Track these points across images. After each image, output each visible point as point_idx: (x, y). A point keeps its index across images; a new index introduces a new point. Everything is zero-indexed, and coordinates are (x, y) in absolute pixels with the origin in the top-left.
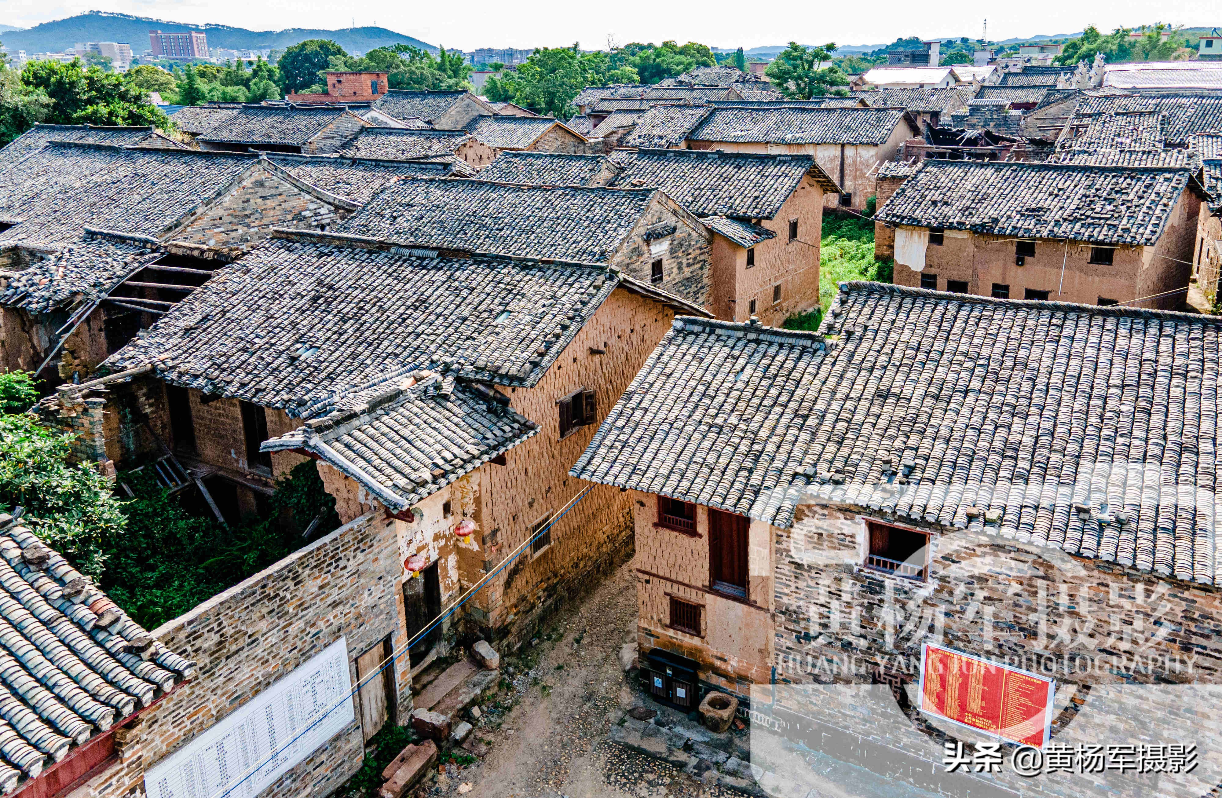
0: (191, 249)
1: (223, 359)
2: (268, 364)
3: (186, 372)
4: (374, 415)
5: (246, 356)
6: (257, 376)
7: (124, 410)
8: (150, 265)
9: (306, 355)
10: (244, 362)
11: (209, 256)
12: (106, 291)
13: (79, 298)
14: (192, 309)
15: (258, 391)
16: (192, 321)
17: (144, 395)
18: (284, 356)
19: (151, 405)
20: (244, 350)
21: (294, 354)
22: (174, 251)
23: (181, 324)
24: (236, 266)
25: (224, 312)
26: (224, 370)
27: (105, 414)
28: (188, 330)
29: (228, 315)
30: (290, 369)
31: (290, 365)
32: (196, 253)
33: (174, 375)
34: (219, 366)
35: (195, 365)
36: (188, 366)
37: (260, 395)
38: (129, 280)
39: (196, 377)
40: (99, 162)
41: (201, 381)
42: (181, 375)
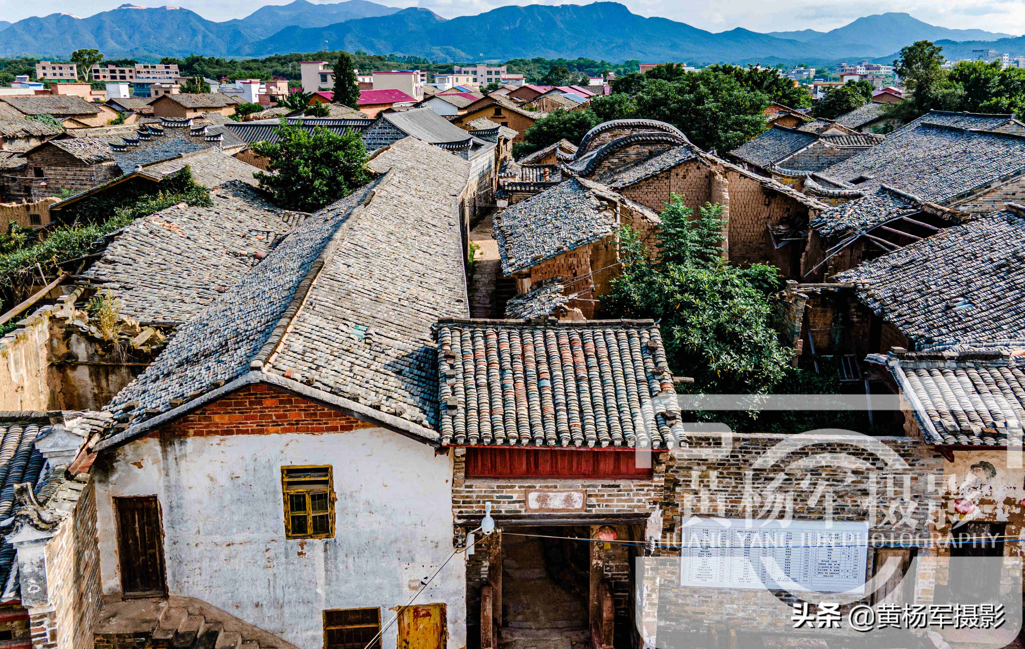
0: (937, 210)
1: (901, 293)
2: (929, 306)
3: (872, 296)
4: (962, 365)
5: (918, 295)
6: (915, 312)
7: (838, 313)
8: (905, 217)
9: (961, 307)
10: (913, 300)
11: (946, 217)
12: (866, 230)
13: (850, 231)
14: (907, 253)
15: (907, 323)
16: (900, 262)
17: (855, 307)
18: (944, 304)
19: (858, 317)
20: (919, 291)
21: (950, 304)
22: (926, 209)
23: (893, 262)
24: (959, 228)
25: (926, 260)
26: (896, 301)
27: (806, 307)
28: (894, 267)
29: (928, 263)
30: (940, 314)
31: (943, 311)
32: (939, 213)
33: (863, 296)
34: (895, 297)
35: (882, 293)
36: (877, 292)
37: (906, 326)
38: (885, 225)
39: (876, 301)
40: (945, 140)
41: (877, 305)
42: (868, 296)
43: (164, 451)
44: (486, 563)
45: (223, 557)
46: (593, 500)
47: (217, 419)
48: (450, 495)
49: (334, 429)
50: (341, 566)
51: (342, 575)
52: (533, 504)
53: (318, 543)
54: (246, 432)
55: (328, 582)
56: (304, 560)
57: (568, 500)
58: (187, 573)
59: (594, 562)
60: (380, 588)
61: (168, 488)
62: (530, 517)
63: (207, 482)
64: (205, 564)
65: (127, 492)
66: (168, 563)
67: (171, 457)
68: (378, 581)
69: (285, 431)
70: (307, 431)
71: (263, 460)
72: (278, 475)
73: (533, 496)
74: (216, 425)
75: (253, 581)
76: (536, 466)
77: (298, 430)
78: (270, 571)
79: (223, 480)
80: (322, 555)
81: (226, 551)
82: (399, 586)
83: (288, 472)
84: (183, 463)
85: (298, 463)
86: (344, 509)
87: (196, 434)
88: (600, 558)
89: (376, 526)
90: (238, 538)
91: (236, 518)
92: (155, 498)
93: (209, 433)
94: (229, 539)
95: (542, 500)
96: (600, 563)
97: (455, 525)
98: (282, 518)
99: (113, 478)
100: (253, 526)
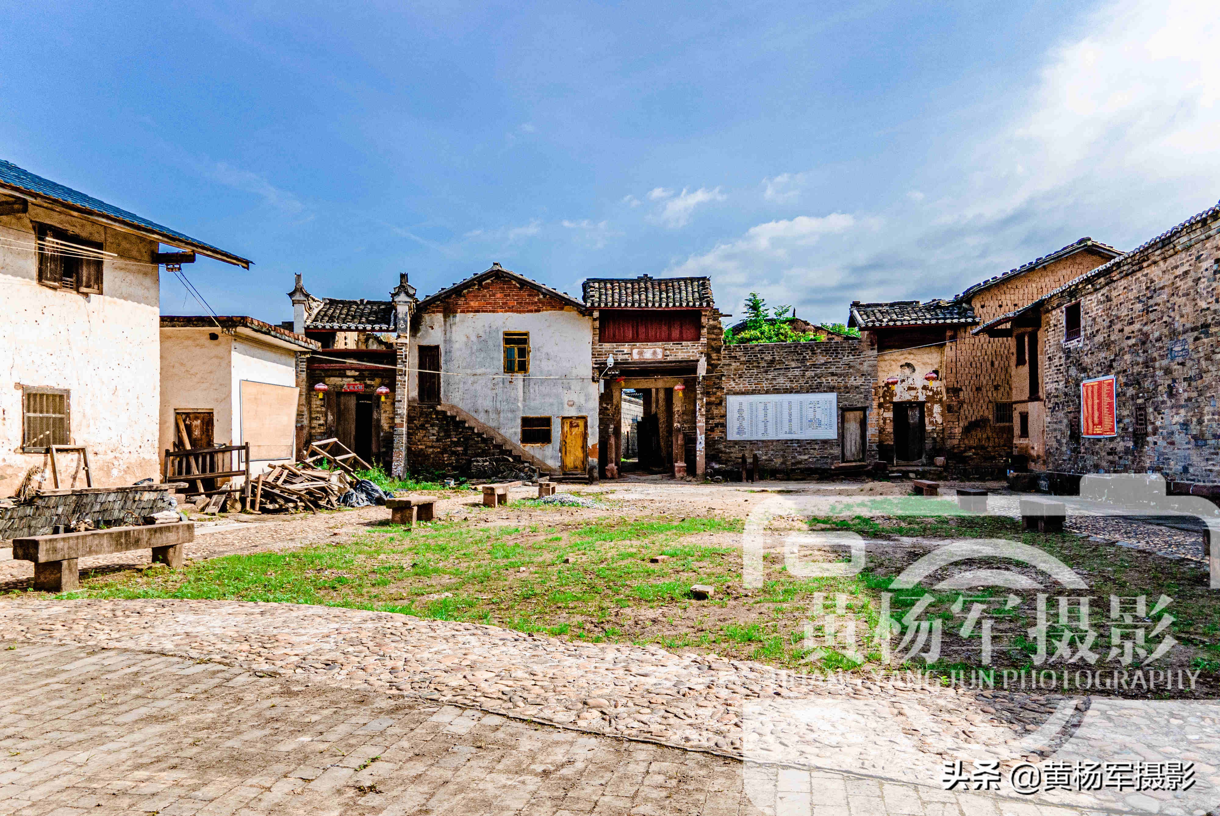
43: (445, 321)
44: (612, 426)
45: (470, 382)
46: (668, 352)
47: (472, 304)
48: (591, 351)
49: (531, 311)
50: (532, 391)
51: (532, 396)
52: (636, 356)
53: (520, 376)
54: (486, 311)
55: (524, 400)
56: (512, 385)
57: (655, 353)
58: (451, 390)
59: (675, 425)
60: (552, 404)
61: (445, 341)
62: (634, 363)
63: (465, 339)
64: (461, 386)
65: (425, 343)
66: (442, 384)
67: (448, 324)
68: (551, 400)
69: (506, 311)
70: (517, 312)
71: (494, 327)
72: (501, 336)
73: (635, 351)
74: (472, 307)
75: (486, 396)
76: (638, 336)
77: (512, 311)
78: (494, 392)
79: (474, 338)
80: (522, 383)
81: (472, 378)
82: (562, 404)
83: (506, 334)
84: (454, 328)
85: (512, 330)
86: (534, 357)
87: (462, 312)
88: (678, 422)
89: (550, 368)
90: (479, 371)
91: (478, 360)
92: (437, 347)
93: (468, 311)
94: (474, 372)
95: (641, 353)
96: (679, 425)
97: (593, 368)
98: (502, 361)
99: (419, 335)
100: (487, 365)
